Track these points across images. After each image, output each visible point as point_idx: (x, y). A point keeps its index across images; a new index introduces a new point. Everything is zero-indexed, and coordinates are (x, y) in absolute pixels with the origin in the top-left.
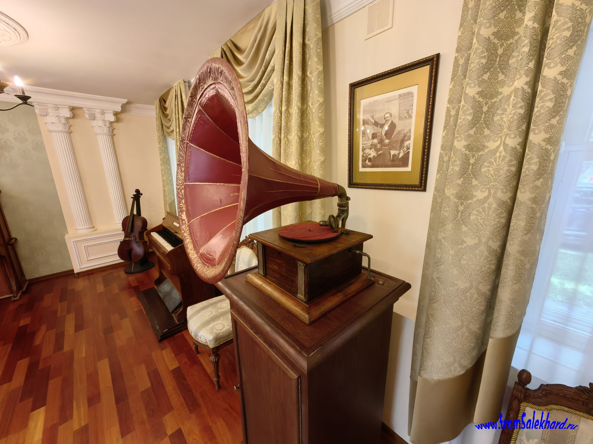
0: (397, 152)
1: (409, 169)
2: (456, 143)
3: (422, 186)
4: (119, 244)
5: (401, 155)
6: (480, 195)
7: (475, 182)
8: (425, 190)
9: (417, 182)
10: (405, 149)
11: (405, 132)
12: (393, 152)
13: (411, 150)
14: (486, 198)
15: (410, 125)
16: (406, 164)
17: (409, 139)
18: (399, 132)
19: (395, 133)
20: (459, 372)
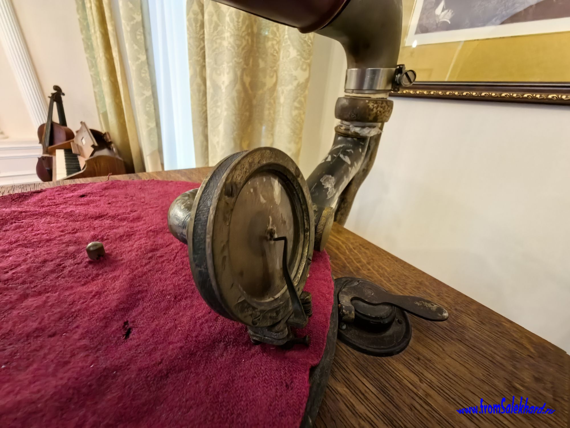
4: (37, 161)
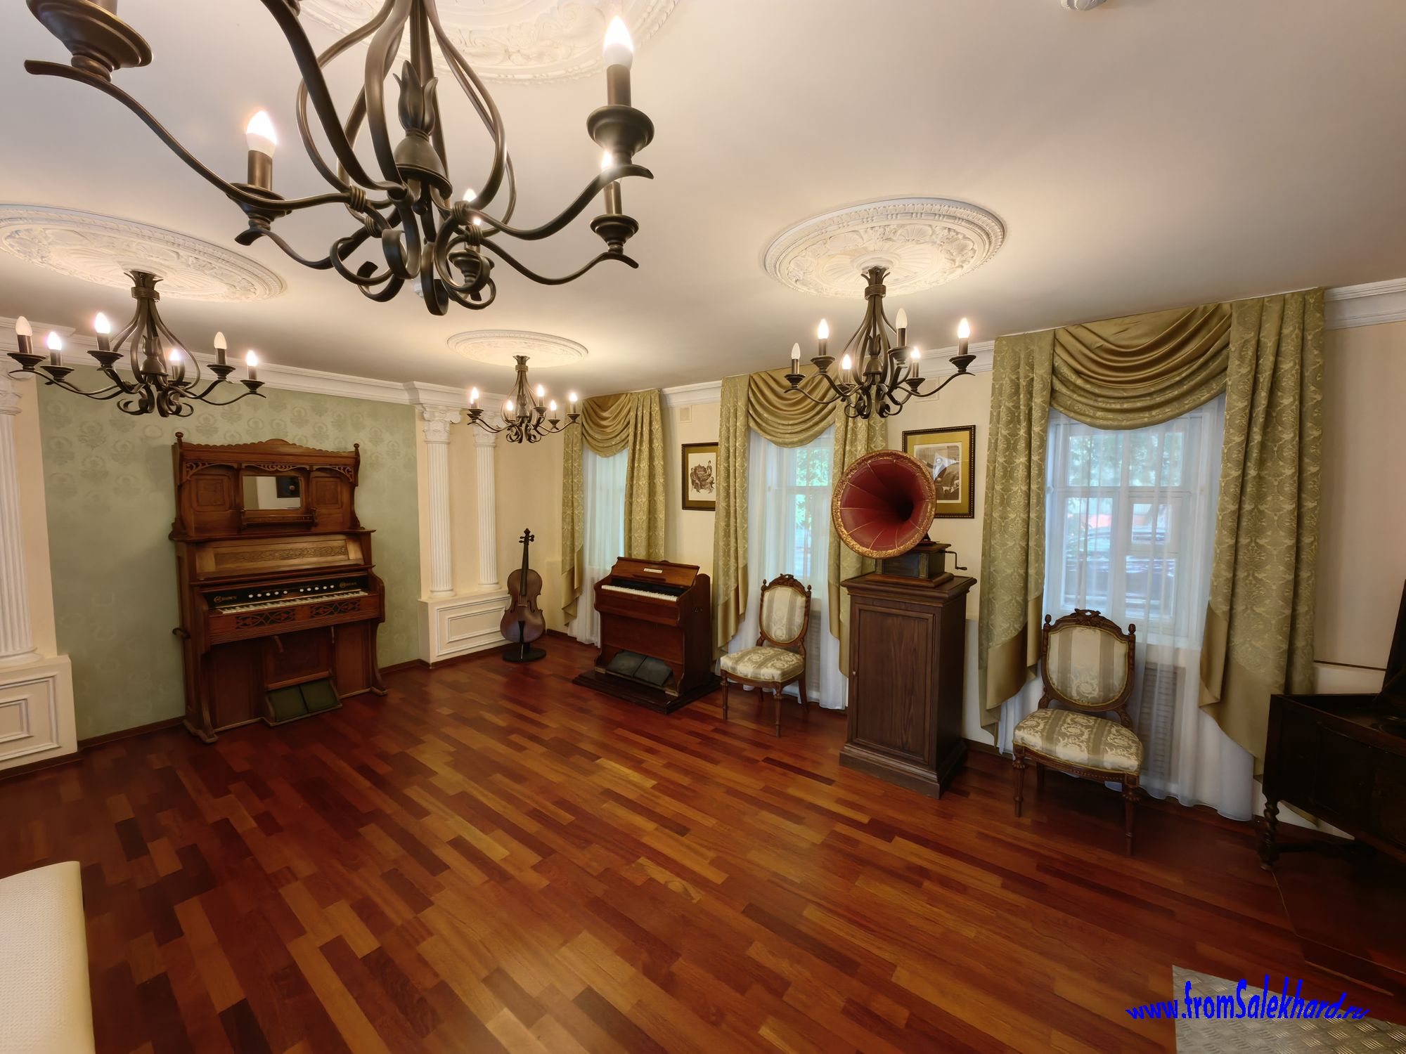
0: (948, 488)
1: (959, 501)
2: (996, 487)
3: (970, 514)
5: (952, 490)
6: (1012, 516)
7: (1009, 509)
8: (973, 517)
9: (966, 511)
10: (955, 486)
11: (954, 473)
12: (945, 488)
13: (960, 487)
14: (1016, 518)
15: (958, 469)
16: (957, 499)
17: (958, 479)
18: (949, 474)
19: (945, 474)
20: (1014, 633)
